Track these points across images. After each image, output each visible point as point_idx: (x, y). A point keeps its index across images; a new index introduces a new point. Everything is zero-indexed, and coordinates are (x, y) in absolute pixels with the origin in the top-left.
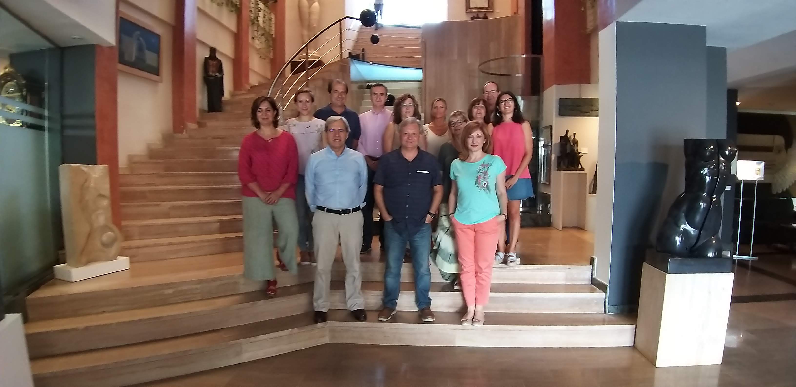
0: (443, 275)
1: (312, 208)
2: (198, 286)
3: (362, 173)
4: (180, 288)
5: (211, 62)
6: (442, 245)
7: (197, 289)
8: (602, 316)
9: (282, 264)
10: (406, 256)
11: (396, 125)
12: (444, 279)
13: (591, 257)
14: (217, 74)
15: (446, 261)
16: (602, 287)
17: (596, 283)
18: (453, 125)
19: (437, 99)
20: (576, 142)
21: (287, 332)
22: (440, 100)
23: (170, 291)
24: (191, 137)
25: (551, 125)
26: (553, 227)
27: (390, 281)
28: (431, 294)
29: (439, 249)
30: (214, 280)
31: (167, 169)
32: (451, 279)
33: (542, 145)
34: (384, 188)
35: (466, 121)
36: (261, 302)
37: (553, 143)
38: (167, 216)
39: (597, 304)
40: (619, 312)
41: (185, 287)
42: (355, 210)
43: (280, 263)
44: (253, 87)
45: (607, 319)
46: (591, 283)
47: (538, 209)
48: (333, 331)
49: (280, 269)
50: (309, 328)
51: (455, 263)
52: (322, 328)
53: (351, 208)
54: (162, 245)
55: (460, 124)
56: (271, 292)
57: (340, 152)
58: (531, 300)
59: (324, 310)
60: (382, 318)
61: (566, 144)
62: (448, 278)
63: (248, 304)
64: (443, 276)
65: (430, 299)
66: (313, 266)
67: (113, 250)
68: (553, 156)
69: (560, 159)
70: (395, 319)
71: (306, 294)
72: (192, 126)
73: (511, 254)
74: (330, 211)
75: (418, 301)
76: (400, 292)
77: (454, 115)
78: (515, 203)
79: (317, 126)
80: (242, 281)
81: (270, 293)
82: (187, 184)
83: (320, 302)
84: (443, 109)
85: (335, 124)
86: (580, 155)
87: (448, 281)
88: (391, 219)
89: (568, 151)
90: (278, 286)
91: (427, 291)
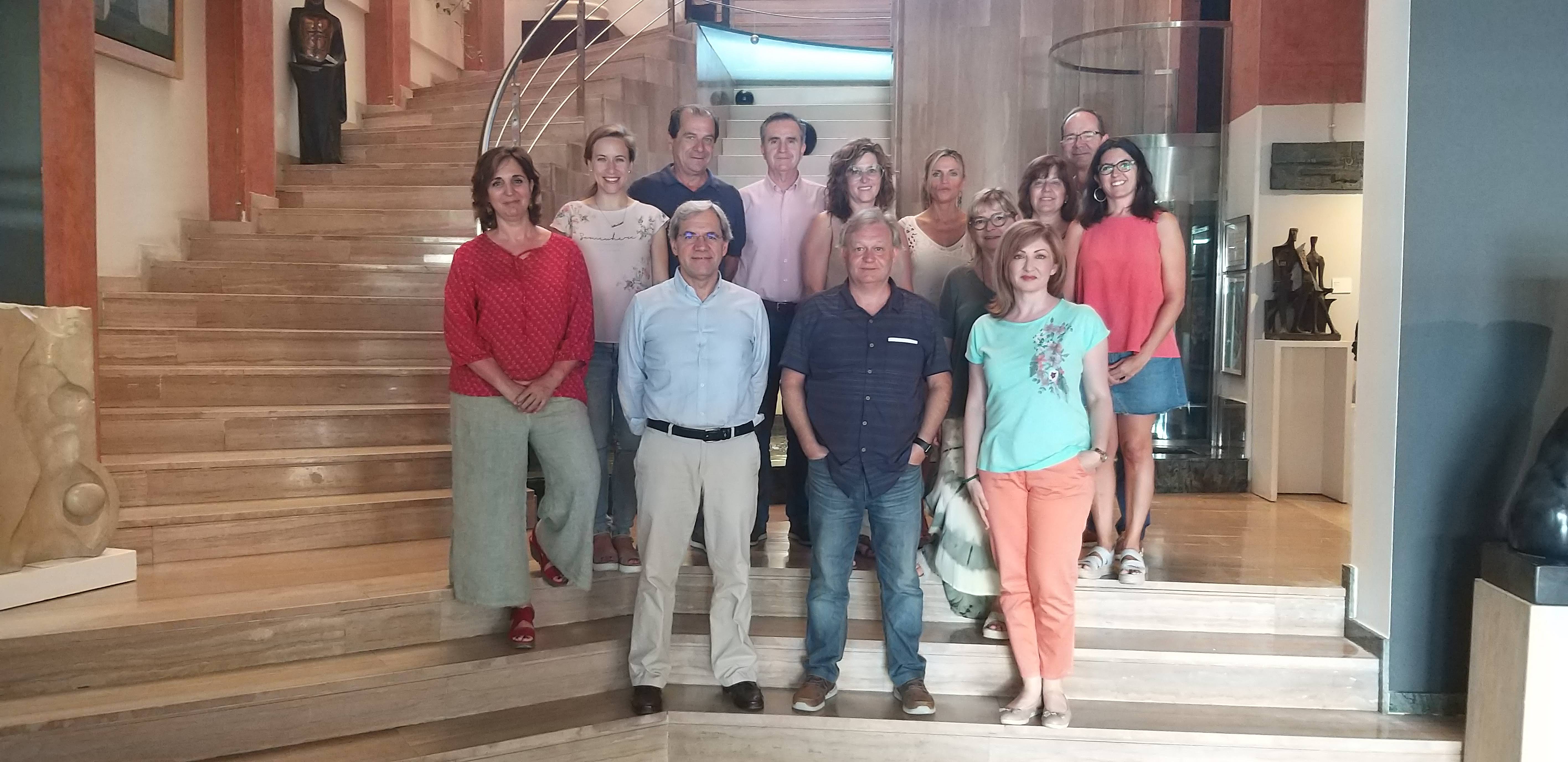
0: (953, 600)
1: (635, 424)
2: (338, 620)
3: (757, 343)
4: (290, 626)
5: (310, 23)
6: (951, 523)
7: (332, 628)
8: (1373, 719)
9: (548, 566)
10: (858, 553)
11: (836, 220)
12: (955, 612)
13: (1344, 566)
14: (328, 57)
15: (963, 565)
16: (1372, 644)
17: (1356, 633)
18: (981, 226)
19: (942, 151)
20: (1317, 263)
21: (569, 734)
22: (949, 153)
23: (267, 633)
24: (260, 232)
25: (1248, 216)
26: (1252, 493)
27: (823, 609)
28: (925, 649)
29: (943, 532)
30: (378, 605)
31: (204, 320)
32: (976, 611)
33: (1225, 270)
34: (806, 380)
35: (1014, 215)
36: (501, 661)
37: (1254, 263)
38: (223, 447)
39: (1358, 686)
40: (1419, 711)
41: (304, 624)
42: (742, 430)
43: (543, 567)
44: (418, 92)
45: (1386, 726)
46: (1345, 636)
47: (1213, 443)
48: (679, 736)
49: (541, 580)
50: (623, 725)
51: (986, 569)
52: (652, 727)
53: (732, 425)
54: (219, 520)
55: (1001, 222)
56: (524, 637)
57: (708, 289)
58: (1181, 670)
59: (658, 683)
60: (803, 702)
61: (1290, 269)
62: (968, 611)
63: (468, 666)
64: (953, 605)
65: (923, 660)
66: (625, 574)
67: (96, 531)
68: (1254, 299)
69: (1271, 307)
70: (831, 711)
71: (609, 643)
72: (264, 201)
73: (1129, 552)
74: (681, 431)
75: (892, 665)
76: (847, 640)
77: (986, 200)
78: (1140, 422)
79: (641, 221)
80: (447, 608)
81: (520, 639)
82: (267, 361)
83: (647, 660)
84: (956, 179)
85: (698, 220)
86: (1329, 296)
87: (965, 617)
88: (825, 455)
89: (1296, 286)
90: (537, 623)
91: (915, 637)
